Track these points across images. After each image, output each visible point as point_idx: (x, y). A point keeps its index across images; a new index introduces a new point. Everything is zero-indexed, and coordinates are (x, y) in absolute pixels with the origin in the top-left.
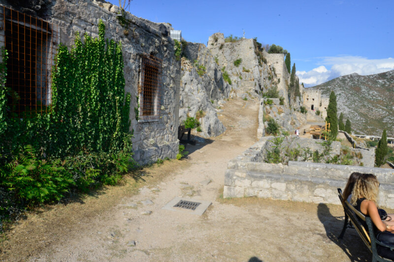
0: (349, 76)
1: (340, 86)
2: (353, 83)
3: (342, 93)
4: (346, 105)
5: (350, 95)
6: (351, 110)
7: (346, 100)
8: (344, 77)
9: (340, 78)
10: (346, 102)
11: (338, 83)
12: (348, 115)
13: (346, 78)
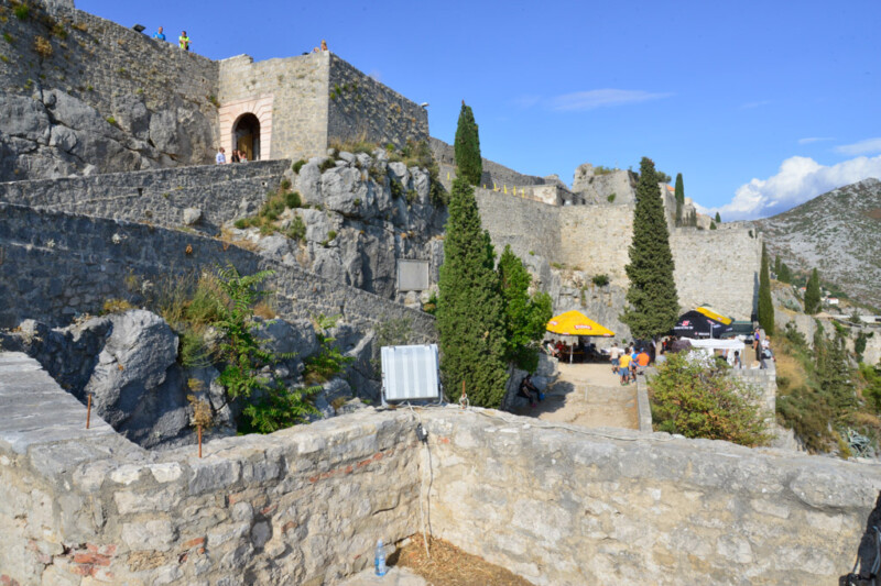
0: (857, 187)
1: (835, 211)
2: (867, 202)
3: (841, 225)
4: (850, 253)
5: (859, 229)
6: (864, 262)
7: (851, 240)
8: (843, 189)
9: (835, 192)
10: (851, 245)
11: (830, 204)
12: (858, 275)
13: (850, 191)
